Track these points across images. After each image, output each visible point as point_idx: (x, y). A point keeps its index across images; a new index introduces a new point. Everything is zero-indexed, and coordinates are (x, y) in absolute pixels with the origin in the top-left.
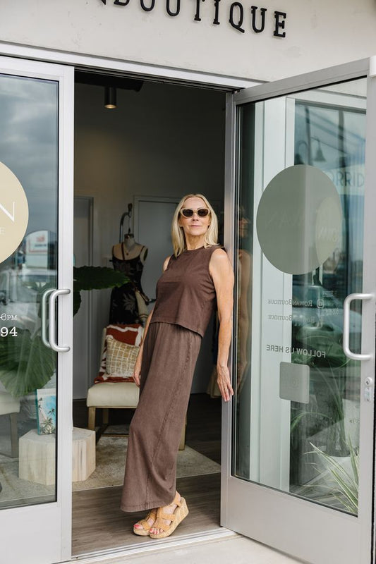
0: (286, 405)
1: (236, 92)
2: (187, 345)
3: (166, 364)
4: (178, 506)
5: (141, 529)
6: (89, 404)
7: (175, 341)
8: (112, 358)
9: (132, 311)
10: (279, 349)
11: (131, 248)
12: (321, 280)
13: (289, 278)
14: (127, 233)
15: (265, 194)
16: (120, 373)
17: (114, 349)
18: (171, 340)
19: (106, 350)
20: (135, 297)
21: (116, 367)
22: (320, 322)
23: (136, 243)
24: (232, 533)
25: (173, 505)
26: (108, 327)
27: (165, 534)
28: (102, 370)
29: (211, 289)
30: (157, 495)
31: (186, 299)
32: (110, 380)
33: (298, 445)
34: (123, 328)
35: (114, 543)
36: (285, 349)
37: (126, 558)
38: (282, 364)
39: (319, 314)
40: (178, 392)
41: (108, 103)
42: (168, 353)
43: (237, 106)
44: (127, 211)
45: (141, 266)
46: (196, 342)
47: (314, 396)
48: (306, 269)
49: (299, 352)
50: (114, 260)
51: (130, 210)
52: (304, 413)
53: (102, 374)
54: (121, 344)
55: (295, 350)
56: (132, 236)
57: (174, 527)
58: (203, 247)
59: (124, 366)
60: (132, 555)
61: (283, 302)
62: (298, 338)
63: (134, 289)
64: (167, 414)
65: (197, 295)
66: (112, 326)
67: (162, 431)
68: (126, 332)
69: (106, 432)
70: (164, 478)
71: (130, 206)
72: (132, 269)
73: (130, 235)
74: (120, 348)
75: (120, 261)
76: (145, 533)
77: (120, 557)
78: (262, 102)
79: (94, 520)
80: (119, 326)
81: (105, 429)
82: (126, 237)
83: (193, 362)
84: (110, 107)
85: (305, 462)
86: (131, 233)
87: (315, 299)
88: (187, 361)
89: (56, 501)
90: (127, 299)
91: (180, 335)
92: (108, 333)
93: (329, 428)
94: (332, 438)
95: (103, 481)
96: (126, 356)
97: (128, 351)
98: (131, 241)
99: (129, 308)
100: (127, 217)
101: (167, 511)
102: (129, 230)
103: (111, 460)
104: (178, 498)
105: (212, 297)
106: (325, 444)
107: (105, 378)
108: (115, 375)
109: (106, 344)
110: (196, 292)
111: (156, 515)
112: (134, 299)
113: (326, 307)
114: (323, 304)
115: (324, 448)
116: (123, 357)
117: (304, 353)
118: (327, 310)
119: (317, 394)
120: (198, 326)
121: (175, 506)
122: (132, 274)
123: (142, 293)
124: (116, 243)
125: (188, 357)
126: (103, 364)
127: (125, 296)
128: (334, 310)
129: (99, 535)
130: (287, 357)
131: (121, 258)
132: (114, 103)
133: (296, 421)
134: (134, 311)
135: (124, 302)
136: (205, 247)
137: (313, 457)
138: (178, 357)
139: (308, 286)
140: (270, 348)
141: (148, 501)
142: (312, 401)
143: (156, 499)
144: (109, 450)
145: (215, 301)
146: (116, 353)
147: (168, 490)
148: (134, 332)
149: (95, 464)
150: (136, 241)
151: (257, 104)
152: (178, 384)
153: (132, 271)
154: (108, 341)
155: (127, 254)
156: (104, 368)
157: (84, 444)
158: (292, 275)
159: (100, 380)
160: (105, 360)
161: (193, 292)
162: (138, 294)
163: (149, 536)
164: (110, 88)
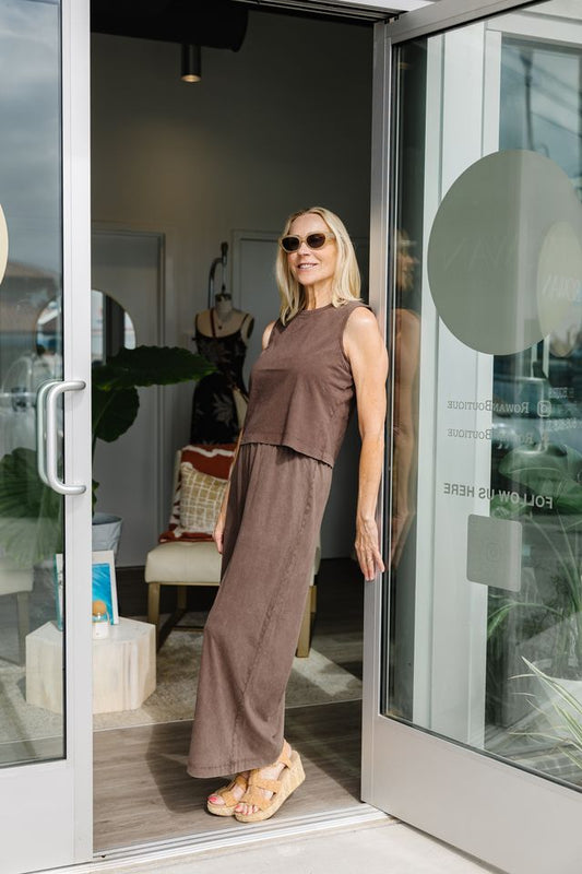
0: (480, 592)
1: (392, 20)
2: (306, 484)
3: (268, 518)
4: (286, 767)
5: (221, 804)
6: (148, 578)
7: (285, 477)
8: (189, 500)
9: (227, 423)
10: (468, 491)
11: (227, 317)
12: (546, 370)
13: (487, 361)
14: (219, 291)
15: (444, 206)
16: (201, 526)
17: (192, 486)
18: (278, 475)
19: (179, 488)
20: (232, 399)
21: (196, 516)
22: (543, 442)
23: (234, 309)
24: (381, 816)
25: (279, 766)
26: (185, 449)
27: (262, 815)
28: (173, 521)
29: (346, 380)
30: (252, 748)
31: (300, 399)
32: (186, 537)
33: (502, 656)
34: (209, 450)
35: (171, 830)
36: (477, 492)
37: (190, 859)
38: (473, 519)
39: (541, 430)
40: (290, 569)
41: (186, 73)
42: (273, 497)
43: (393, 46)
44: (219, 255)
45: (243, 347)
46: (323, 478)
47: (531, 570)
48: (519, 345)
49: (503, 496)
50: (199, 337)
51: (224, 253)
52: (513, 603)
53: (173, 527)
54: (205, 477)
55: (497, 493)
56: (229, 297)
57: (278, 803)
58: (331, 305)
59: (210, 514)
60: (200, 853)
61: (475, 406)
62: (504, 470)
63: (230, 386)
64: (271, 607)
65: (321, 394)
66: (191, 448)
67: (262, 636)
68: (214, 457)
69: (182, 623)
70: (264, 718)
71: (224, 247)
72: (228, 352)
73: (225, 296)
74: (202, 484)
75: (208, 339)
76: (227, 811)
77: (180, 857)
78: (440, 36)
79: (143, 782)
80: (204, 448)
81: (179, 619)
82: (218, 299)
83: (318, 514)
84: (191, 78)
85: (514, 693)
86: (227, 291)
87: (533, 402)
88: (306, 512)
89: (65, 758)
90: (220, 402)
91: (294, 466)
92: (183, 460)
93: (558, 627)
94: (563, 647)
95: (166, 711)
96: (213, 497)
97: (216, 489)
98: (226, 306)
99: (223, 416)
100: (219, 266)
101: (268, 774)
102: (224, 288)
103: (184, 674)
104: (287, 751)
105: (348, 395)
106: (550, 656)
107: (177, 533)
108: (195, 529)
109: (181, 477)
110: (319, 386)
111: (247, 780)
112: (231, 403)
113: (554, 417)
114: (549, 410)
115: (547, 663)
116: (207, 500)
117: (515, 499)
118: (556, 422)
119: (537, 568)
120: (323, 449)
121: (281, 766)
122: (228, 361)
123: (243, 392)
124: (203, 310)
125: (309, 504)
126: (175, 511)
127: (215, 396)
128: (568, 421)
129: (148, 812)
130: (482, 507)
131: (210, 335)
132: (197, 73)
133: (498, 619)
134: (230, 423)
135: (215, 408)
136: (336, 305)
137: (529, 684)
138: (290, 505)
139: (524, 378)
140: (451, 488)
141: (235, 759)
142: (527, 581)
143: (249, 754)
144: (182, 656)
145: (353, 403)
146: (196, 492)
147: (271, 740)
148: (226, 458)
149: (155, 681)
150: (236, 306)
151: (430, 40)
152: (291, 554)
153: (227, 356)
154: (184, 473)
155: (220, 328)
156: (177, 517)
157: (135, 649)
158: (492, 357)
159: (167, 537)
160: (178, 503)
161: (315, 386)
162: (237, 394)
163: (234, 816)
164: (191, 46)
